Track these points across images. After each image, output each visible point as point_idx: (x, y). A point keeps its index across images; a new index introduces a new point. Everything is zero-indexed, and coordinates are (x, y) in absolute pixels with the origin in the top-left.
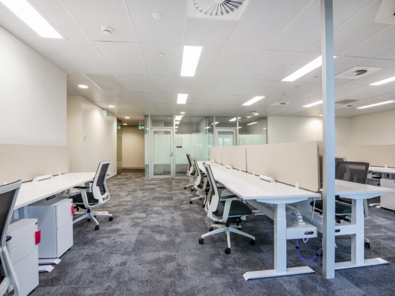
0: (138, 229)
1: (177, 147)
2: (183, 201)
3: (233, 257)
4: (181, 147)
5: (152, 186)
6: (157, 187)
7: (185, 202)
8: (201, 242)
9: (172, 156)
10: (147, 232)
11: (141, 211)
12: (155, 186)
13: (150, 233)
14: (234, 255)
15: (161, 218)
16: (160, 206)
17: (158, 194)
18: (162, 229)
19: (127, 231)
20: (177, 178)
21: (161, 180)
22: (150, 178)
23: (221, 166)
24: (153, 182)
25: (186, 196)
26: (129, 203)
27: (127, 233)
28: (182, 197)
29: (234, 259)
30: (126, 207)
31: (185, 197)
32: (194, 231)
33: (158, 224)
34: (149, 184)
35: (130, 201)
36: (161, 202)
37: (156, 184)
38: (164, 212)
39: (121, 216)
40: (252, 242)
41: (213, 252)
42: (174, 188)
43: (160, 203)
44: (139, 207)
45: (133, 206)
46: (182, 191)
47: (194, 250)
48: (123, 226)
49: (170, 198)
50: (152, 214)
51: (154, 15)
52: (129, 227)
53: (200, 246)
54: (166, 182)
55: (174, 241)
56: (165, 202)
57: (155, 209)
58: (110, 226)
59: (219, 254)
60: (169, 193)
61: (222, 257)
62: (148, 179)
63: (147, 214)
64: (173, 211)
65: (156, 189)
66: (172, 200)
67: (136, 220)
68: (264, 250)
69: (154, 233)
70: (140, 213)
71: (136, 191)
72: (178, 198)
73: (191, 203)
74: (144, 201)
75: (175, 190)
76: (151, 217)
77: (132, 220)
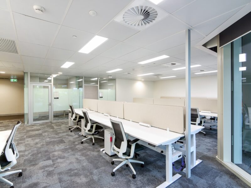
0: (56, 177)
1: (55, 98)
2: (74, 142)
3: (139, 180)
4: (58, 98)
5: (37, 132)
6: (43, 132)
7: (76, 143)
8: (113, 174)
9: (50, 105)
10: (66, 178)
11: (44, 159)
12: (40, 132)
13: (69, 178)
14: (139, 178)
15: (68, 162)
16: (59, 151)
17: (49, 139)
18: (76, 171)
19: (46, 183)
20: (55, 121)
21: (41, 125)
22: (30, 124)
23: (97, 113)
24: (35, 127)
25: (73, 137)
26: (26, 153)
27: (48, 185)
28: (71, 139)
29: (140, 181)
30: (27, 158)
31: (74, 139)
32: (101, 167)
33: (69, 168)
34: (33, 130)
35: (25, 151)
36: (56, 146)
37: (40, 130)
38: (66, 155)
39: (28, 169)
40: (142, 166)
41: (125, 180)
42: (59, 132)
43: (57, 148)
44: (40, 155)
45: (32, 155)
46: (67, 133)
47: (112, 183)
48: (39, 179)
49: (62, 142)
50: (57, 159)
51: (91, 13)
52: (45, 178)
53: (114, 178)
54: (48, 126)
55: (93, 179)
56: (60, 146)
57: (56, 153)
58: (24, 182)
59: (130, 181)
60: (57, 136)
61: (133, 182)
62: (28, 125)
63: (53, 161)
64: (72, 153)
65: (43, 134)
66: (65, 143)
67: (47, 169)
68: (151, 169)
69: (72, 178)
70: (45, 160)
71: (24, 139)
72: (68, 140)
73: (82, 143)
74: (40, 148)
75: (60, 133)
76: (58, 163)
77: (43, 170)
